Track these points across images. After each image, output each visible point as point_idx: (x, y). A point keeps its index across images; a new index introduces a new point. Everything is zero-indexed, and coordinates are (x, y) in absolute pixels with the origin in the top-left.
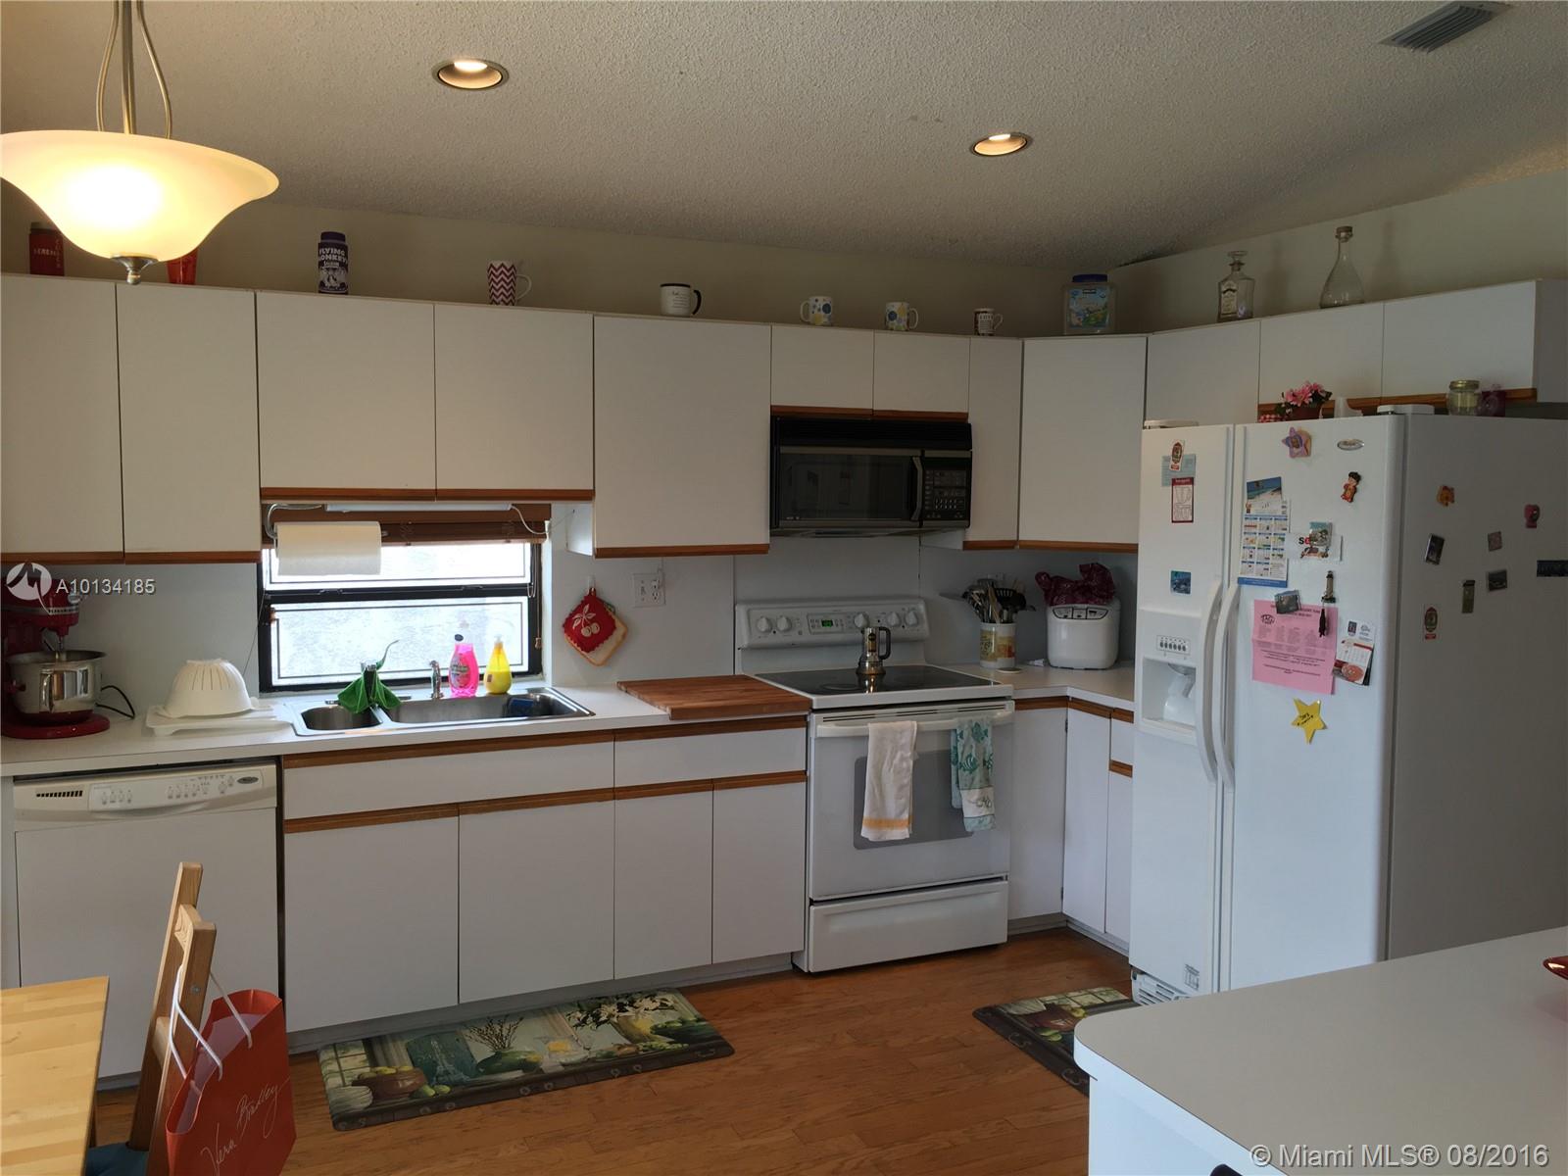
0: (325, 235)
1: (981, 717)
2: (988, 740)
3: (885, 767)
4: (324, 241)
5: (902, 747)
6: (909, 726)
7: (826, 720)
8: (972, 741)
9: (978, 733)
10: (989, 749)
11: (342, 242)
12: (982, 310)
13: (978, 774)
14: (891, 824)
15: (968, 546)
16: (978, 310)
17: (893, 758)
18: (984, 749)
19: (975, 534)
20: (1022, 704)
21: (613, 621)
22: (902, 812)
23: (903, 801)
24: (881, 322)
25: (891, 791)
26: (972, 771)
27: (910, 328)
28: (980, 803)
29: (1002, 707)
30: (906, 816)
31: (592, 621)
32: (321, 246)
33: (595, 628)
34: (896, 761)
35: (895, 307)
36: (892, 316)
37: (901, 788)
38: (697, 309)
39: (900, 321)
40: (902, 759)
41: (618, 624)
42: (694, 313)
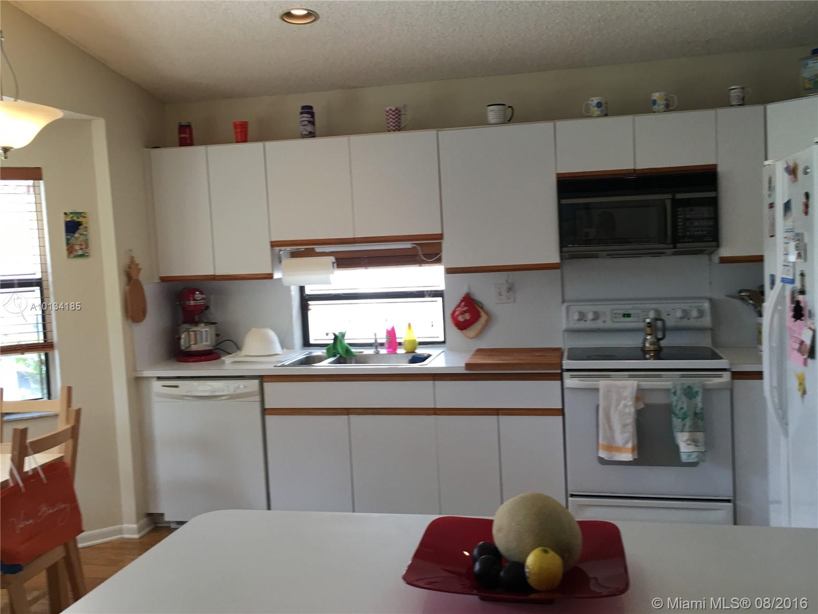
0: (303, 108)
1: (695, 382)
2: (699, 399)
3: (612, 410)
4: (303, 111)
5: (625, 398)
6: (629, 385)
7: (573, 377)
8: (684, 399)
9: (689, 393)
10: (700, 405)
11: (310, 110)
12: (733, 87)
13: (688, 422)
14: (619, 450)
15: (724, 260)
16: (730, 88)
17: (618, 405)
18: (696, 404)
19: (725, 252)
20: (737, 375)
21: (479, 312)
22: (627, 442)
23: (627, 435)
24: (646, 107)
25: (617, 427)
26: (683, 419)
27: (668, 108)
28: (689, 442)
29: (720, 376)
30: (630, 445)
31: (465, 312)
32: (302, 113)
33: (467, 316)
34: (621, 406)
35: (656, 96)
36: (654, 102)
37: (625, 426)
38: (510, 118)
39: (659, 105)
40: (625, 406)
41: (482, 314)
42: (509, 120)
